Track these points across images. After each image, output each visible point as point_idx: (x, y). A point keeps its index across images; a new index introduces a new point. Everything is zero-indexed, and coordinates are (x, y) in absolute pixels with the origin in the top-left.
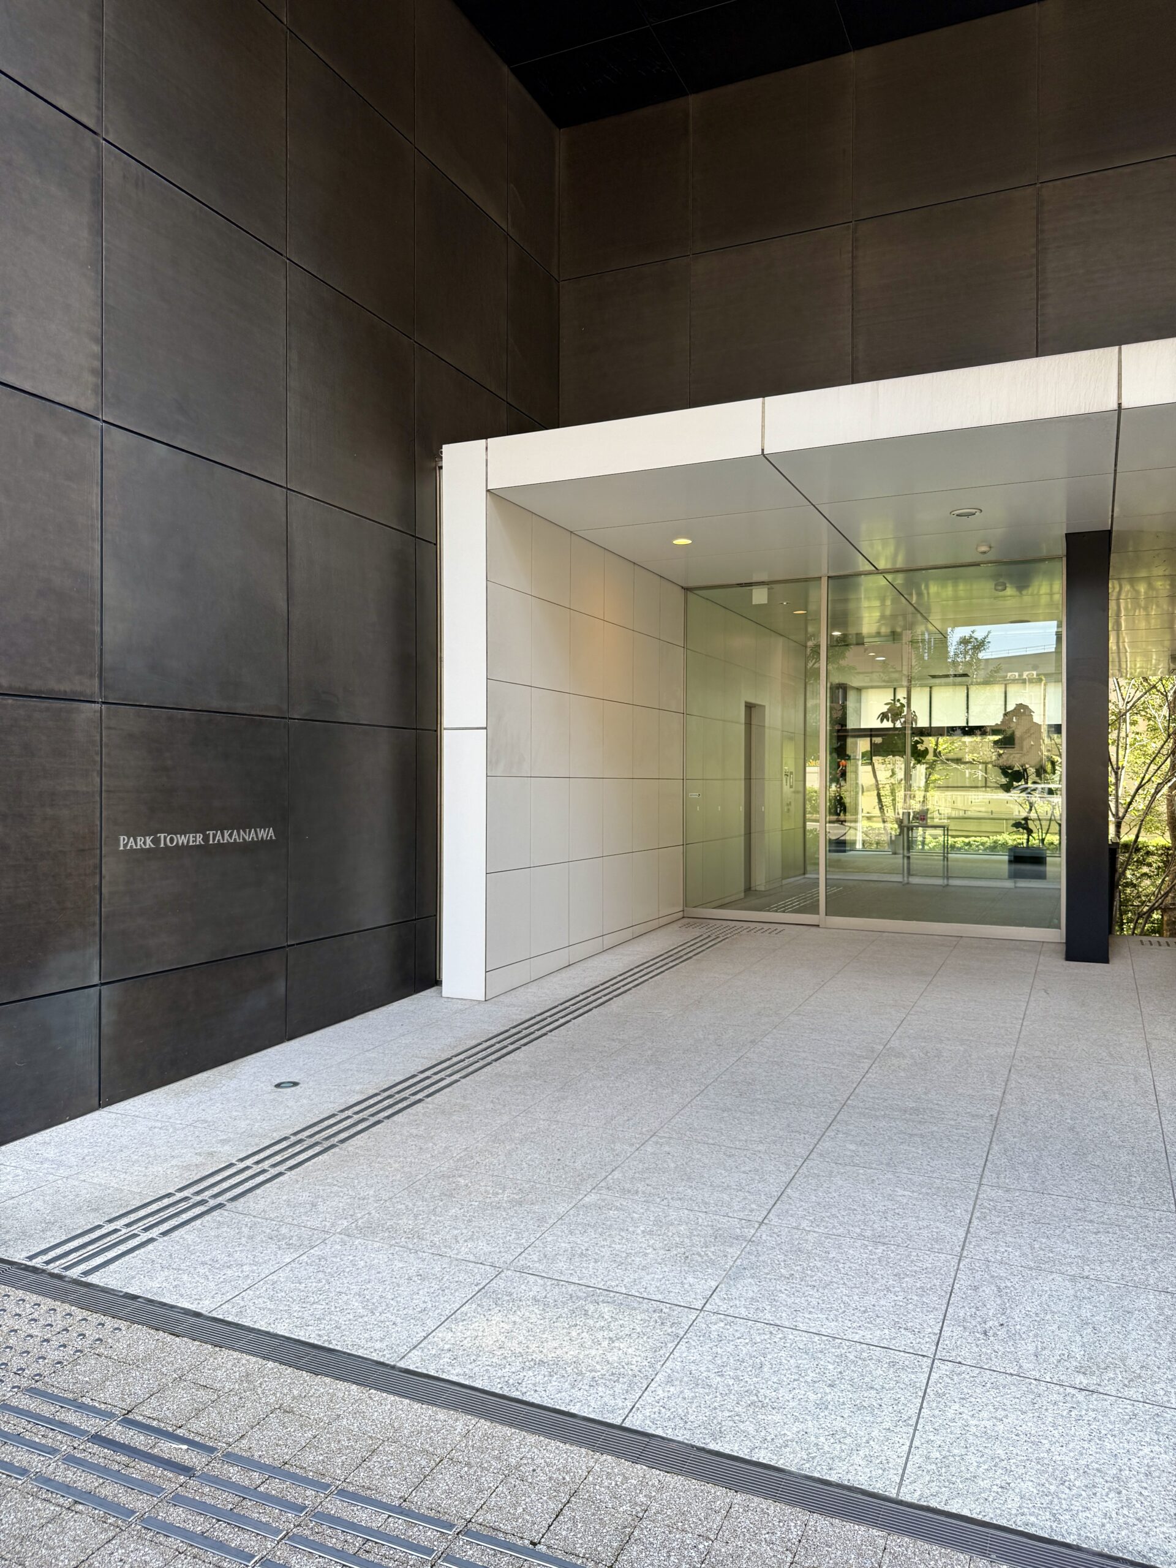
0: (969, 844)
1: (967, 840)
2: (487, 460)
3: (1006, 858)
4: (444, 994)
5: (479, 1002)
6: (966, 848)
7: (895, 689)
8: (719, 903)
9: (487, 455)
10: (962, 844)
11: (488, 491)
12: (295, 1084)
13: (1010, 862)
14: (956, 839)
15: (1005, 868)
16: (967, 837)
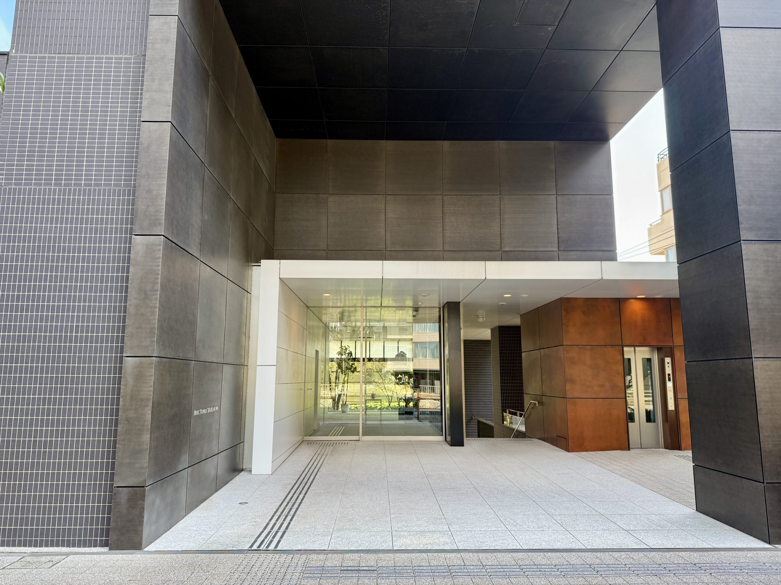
0: (356, 408)
1: (356, 406)
2: (280, 268)
3: (398, 413)
4: (252, 474)
5: (270, 475)
6: (356, 409)
7: (341, 341)
8: (309, 435)
9: (280, 265)
10: (354, 408)
11: (280, 278)
12: (246, 503)
13: (399, 414)
14: (351, 406)
15: (397, 416)
16: (355, 404)
